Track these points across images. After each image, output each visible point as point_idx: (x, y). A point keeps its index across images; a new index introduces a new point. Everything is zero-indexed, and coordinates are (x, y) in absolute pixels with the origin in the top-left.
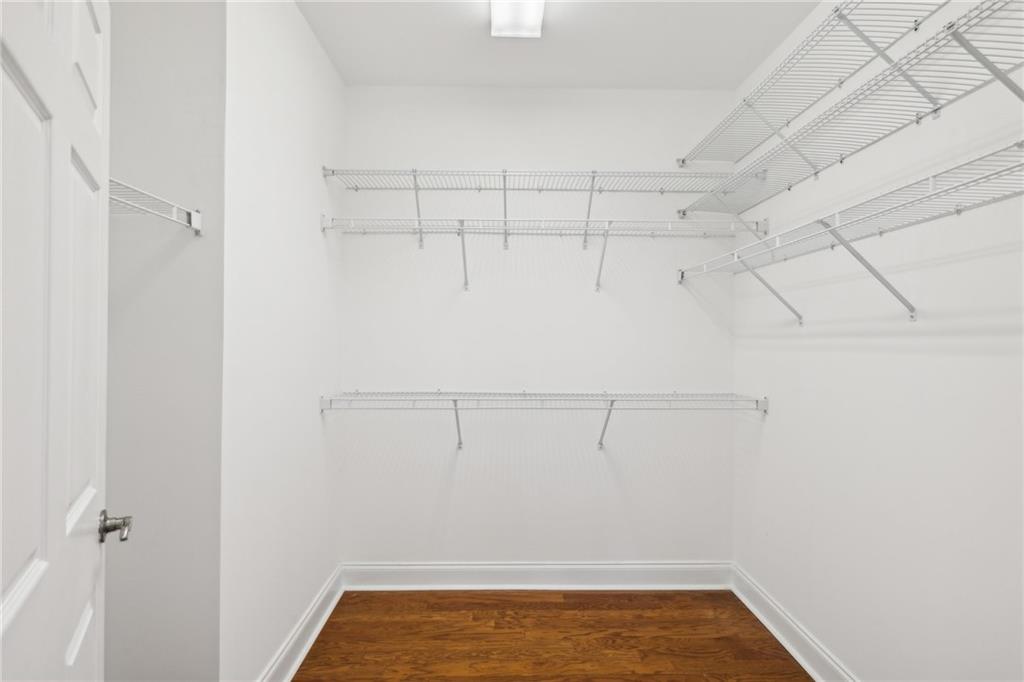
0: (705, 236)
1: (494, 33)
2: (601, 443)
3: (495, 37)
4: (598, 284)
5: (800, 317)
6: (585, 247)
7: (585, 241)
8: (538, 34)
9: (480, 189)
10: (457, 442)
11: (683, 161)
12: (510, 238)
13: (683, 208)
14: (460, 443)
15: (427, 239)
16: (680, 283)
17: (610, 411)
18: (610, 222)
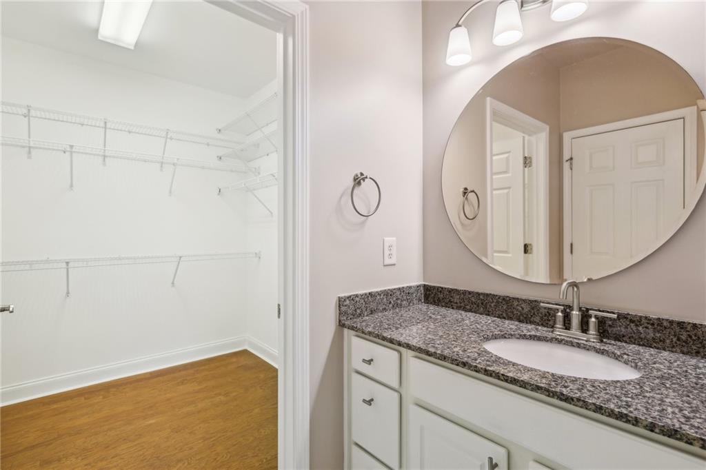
0: (232, 171)
1: (100, 38)
2: (173, 283)
3: (100, 40)
4: (170, 192)
5: (272, 213)
6: (161, 170)
7: (162, 166)
8: (133, 48)
9: (82, 125)
10: (66, 291)
11: (220, 130)
12: (107, 160)
13: (220, 155)
14: (68, 293)
15: (34, 152)
16: (219, 194)
17: (179, 263)
18: (178, 159)
